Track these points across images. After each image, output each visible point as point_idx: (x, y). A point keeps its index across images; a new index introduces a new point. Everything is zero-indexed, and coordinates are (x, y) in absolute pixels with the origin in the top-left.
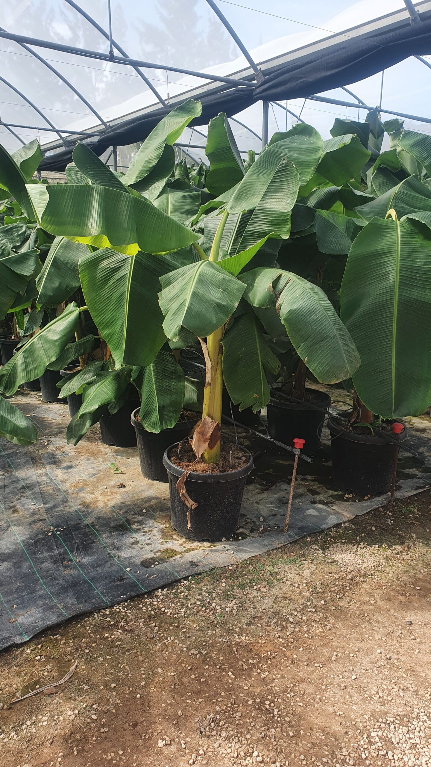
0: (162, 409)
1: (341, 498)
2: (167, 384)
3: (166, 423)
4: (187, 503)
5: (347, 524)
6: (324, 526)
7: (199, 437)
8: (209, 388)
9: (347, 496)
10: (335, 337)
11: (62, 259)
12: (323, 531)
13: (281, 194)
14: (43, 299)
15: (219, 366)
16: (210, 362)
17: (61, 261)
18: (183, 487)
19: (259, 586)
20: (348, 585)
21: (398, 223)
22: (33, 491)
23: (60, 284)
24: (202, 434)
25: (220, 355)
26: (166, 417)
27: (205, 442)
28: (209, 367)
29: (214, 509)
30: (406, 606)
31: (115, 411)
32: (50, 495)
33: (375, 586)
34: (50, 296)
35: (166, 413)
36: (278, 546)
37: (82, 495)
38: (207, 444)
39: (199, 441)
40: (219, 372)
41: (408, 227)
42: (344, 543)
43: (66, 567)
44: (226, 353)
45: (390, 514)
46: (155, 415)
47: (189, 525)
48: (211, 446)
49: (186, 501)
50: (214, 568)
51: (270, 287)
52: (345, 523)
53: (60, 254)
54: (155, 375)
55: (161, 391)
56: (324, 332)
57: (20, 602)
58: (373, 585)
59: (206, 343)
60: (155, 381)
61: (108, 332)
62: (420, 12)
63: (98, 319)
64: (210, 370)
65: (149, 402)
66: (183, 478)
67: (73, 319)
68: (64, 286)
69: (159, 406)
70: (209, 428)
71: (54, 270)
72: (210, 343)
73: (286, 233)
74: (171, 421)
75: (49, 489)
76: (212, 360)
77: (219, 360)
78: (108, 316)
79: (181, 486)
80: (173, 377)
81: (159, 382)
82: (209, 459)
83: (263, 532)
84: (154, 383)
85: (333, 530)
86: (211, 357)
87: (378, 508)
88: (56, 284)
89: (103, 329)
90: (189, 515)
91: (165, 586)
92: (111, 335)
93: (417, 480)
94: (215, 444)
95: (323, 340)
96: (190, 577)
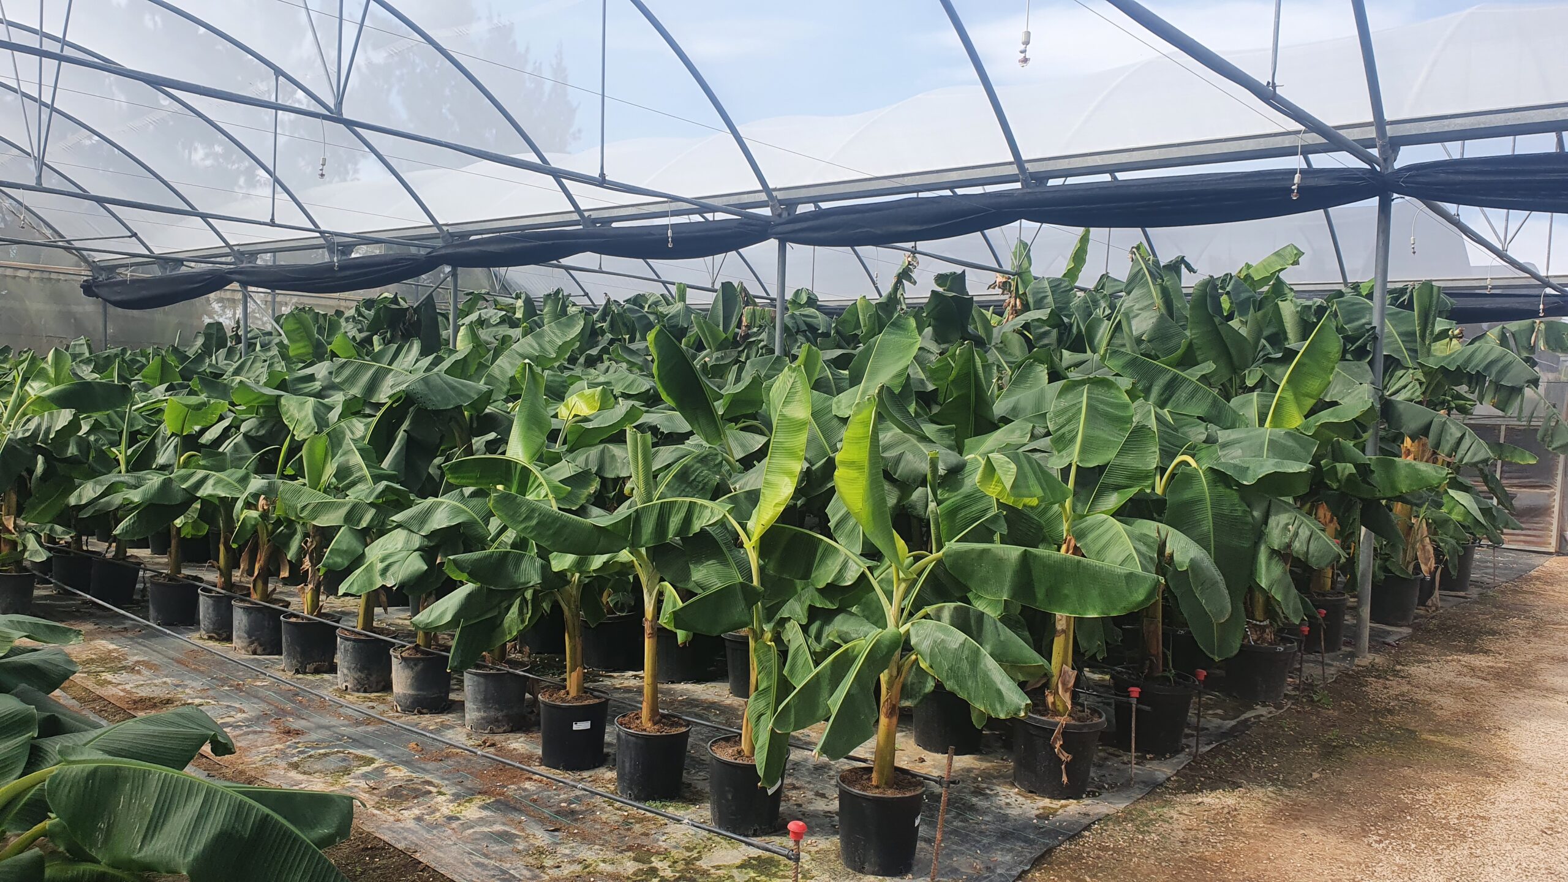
8: (1063, 635)
18: (1059, 738)
47: (1065, 779)
49: (1061, 754)
50: (1108, 815)
52: (1172, 776)
66: (1060, 729)
70: (1070, 677)
83: (1110, 789)
90: (1064, 768)
96: (1097, 822)
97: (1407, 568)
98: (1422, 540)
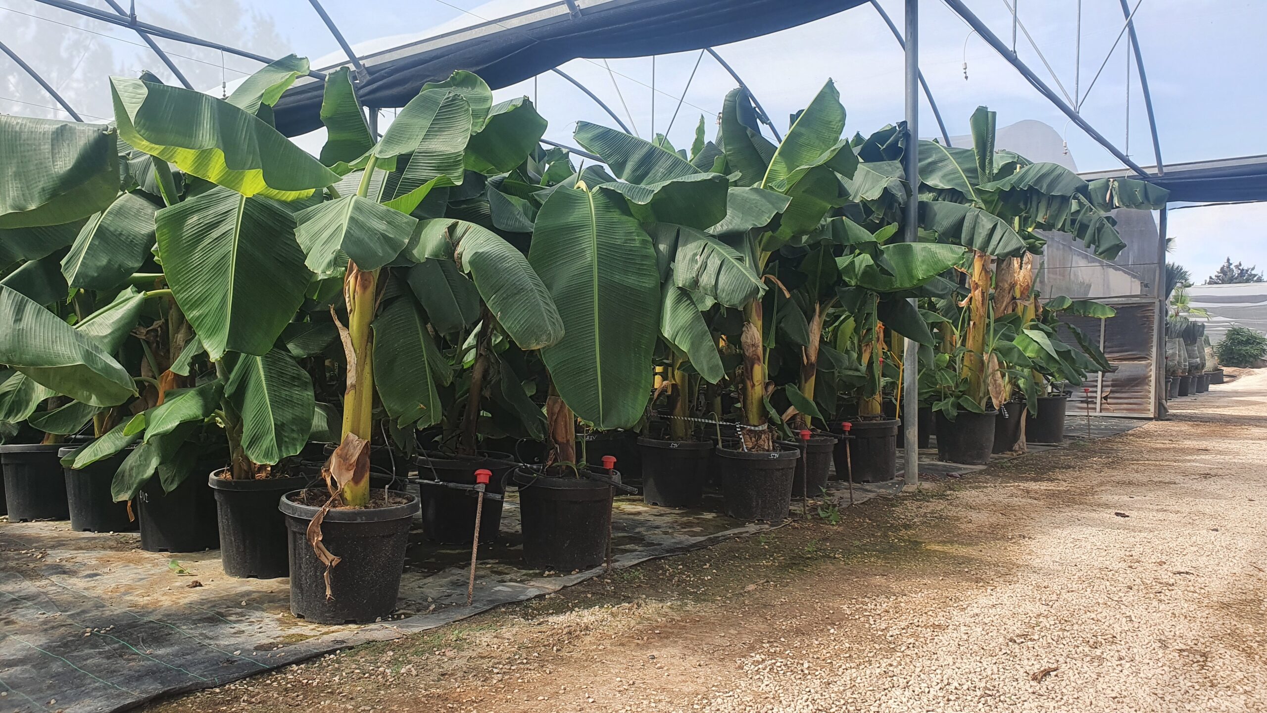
0: (280, 428)
1: (541, 575)
2: (287, 393)
3: (287, 448)
4: (323, 558)
5: (552, 595)
6: (522, 597)
7: (340, 461)
8: (352, 392)
9: (547, 573)
10: (532, 290)
11: (112, 229)
12: (519, 603)
13: (449, 132)
14: (81, 280)
15: (368, 361)
16: (354, 355)
17: (110, 231)
18: (319, 533)
19: (443, 651)
20: (566, 638)
21: (590, 194)
22: (35, 602)
23: (109, 262)
24: (344, 458)
25: (369, 344)
26: (287, 440)
27: (348, 470)
28: (353, 361)
29: (365, 568)
30: (646, 646)
31: (174, 487)
32: (70, 602)
33: (601, 637)
34: (93, 278)
35: (286, 434)
36: (461, 618)
37: (128, 598)
38: (352, 472)
39: (339, 466)
40: (367, 369)
41: (602, 199)
42: (552, 614)
43: (129, 660)
44: (377, 344)
45: (609, 581)
46: (270, 439)
47: (328, 592)
48: (356, 479)
49: (322, 555)
50: (372, 641)
51: (446, 232)
52: (549, 594)
53: (108, 222)
54: (266, 380)
55: (278, 403)
56: (518, 283)
57: (59, 698)
58: (600, 636)
59: (348, 327)
60: (268, 389)
61: (198, 314)
62: (582, 7)
63: (181, 297)
64: (354, 366)
65: (260, 421)
66: (319, 518)
67: (134, 305)
68: (116, 266)
69: (275, 424)
70: (355, 448)
71: (100, 243)
72: (355, 328)
73: (458, 178)
74: (295, 445)
75: (65, 597)
76: (358, 352)
77: (369, 353)
78: (197, 290)
79: (315, 532)
80: (296, 384)
81: (275, 391)
82: (354, 500)
83: (434, 610)
84: (266, 392)
85: (534, 602)
86: (356, 346)
87: (592, 578)
88: (103, 261)
89: (189, 309)
90: (327, 576)
91: (301, 661)
92: (201, 319)
93: (637, 553)
94: (362, 477)
95: (518, 293)
96: (338, 652)
97: (979, 404)
98: (993, 374)
